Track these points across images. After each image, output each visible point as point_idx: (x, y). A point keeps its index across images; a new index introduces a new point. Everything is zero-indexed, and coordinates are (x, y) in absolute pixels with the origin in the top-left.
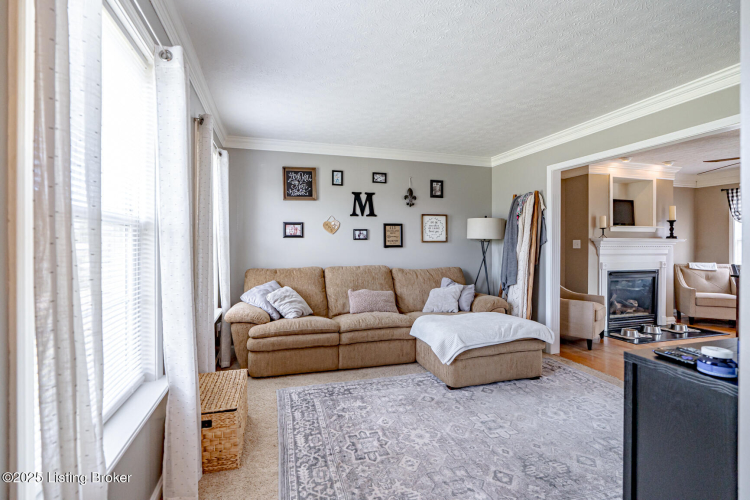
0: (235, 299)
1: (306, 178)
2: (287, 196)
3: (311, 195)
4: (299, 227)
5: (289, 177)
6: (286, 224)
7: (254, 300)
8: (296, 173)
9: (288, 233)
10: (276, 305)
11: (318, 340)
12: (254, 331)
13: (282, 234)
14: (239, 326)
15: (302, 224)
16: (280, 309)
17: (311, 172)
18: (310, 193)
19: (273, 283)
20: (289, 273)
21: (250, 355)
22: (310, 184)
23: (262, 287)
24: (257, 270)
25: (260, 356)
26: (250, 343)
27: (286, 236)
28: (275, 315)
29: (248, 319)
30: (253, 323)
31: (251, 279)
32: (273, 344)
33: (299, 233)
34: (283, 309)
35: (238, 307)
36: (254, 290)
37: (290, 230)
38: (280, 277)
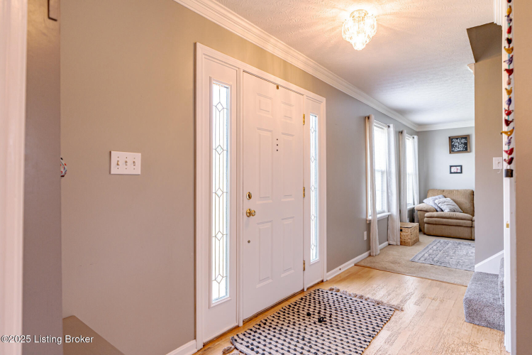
0: (421, 202)
1: (463, 141)
2: (451, 151)
3: (466, 149)
4: (459, 168)
5: (452, 142)
6: (451, 166)
7: (429, 202)
8: (457, 139)
9: (452, 171)
10: (439, 205)
11: (459, 223)
12: (427, 214)
13: (449, 172)
14: (421, 212)
15: (461, 166)
16: (441, 207)
17: (466, 137)
18: (466, 148)
19: (441, 196)
20: (451, 192)
21: (426, 225)
22: (466, 144)
23: (434, 197)
24: (434, 190)
25: (430, 225)
26: (425, 219)
27: (451, 173)
28: (438, 210)
29: (425, 209)
30: (426, 211)
31: (430, 193)
32: (436, 221)
33: (459, 171)
34: (443, 207)
35: (421, 204)
36: (430, 198)
37: (454, 169)
38: (445, 193)
